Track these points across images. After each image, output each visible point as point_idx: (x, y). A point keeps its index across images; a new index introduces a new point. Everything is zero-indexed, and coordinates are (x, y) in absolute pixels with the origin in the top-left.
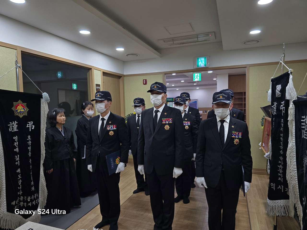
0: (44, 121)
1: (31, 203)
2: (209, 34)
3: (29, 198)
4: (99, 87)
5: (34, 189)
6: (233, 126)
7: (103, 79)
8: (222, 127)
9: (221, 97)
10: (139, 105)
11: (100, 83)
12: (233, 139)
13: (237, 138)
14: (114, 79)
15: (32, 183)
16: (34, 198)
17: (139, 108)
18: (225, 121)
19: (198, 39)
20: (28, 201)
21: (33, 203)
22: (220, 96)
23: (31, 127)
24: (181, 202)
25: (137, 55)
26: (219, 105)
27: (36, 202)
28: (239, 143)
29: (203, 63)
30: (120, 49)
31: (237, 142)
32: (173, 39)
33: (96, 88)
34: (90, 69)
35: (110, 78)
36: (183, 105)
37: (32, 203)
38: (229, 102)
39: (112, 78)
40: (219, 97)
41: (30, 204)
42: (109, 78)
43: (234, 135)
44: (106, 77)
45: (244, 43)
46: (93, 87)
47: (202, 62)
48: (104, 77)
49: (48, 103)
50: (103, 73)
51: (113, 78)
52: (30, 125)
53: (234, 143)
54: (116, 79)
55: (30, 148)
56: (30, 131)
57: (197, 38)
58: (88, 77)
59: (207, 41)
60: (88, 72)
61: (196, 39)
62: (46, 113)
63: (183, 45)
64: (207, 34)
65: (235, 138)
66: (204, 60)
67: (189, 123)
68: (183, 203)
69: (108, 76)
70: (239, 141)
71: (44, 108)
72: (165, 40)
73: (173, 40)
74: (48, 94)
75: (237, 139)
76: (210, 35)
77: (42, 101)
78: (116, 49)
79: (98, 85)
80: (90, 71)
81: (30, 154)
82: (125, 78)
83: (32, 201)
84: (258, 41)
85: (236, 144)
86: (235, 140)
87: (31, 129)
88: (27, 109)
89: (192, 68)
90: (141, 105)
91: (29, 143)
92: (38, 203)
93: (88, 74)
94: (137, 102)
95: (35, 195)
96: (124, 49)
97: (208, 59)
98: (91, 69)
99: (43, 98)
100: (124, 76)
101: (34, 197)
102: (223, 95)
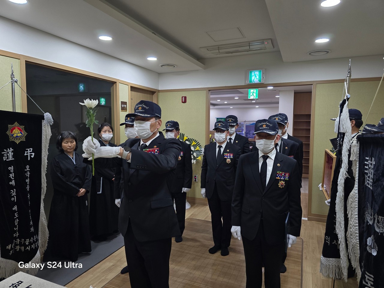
0: (46, 148)
1: (29, 246)
2: (264, 41)
3: (27, 240)
4: (125, 106)
5: (33, 230)
6: (279, 165)
7: (131, 96)
8: (265, 165)
9: (264, 127)
10: (171, 129)
11: (126, 100)
12: (278, 181)
13: (282, 180)
14: (146, 95)
15: (31, 222)
16: (33, 241)
17: (171, 132)
18: (268, 157)
19: (250, 48)
20: (26, 244)
21: (33, 247)
22: (264, 125)
23: (30, 155)
24: (218, 254)
25: (174, 66)
26: (261, 136)
27: (35, 245)
28: (284, 186)
29: (258, 77)
30: (152, 59)
31: (282, 184)
32: (218, 47)
33: (122, 106)
34: (114, 83)
35: (141, 94)
36: (225, 132)
37: (31, 247)
38: (273, 133)
39: (143, 94)
40: (262, 126)
41: (28, 248)
42: (139, 93)
43: (279, 175)
44: (135, 92)
45: (310, 54)
46: (117, 105)
47: (255, 77)
48: (133, 92)
49: (51, 126)
50: (131, 87)
51: (145, 93)
52: (29, 153)
53: (279, 186)
54: (148, 95)
55: (29, 181)
56: (29, 159)
57: (249, 46)
58: (111, 92)
59: (263, 50)
60: (112, 86)
61: (248, 48)
62: (49, 138)
63: (232, 54)
64: (262, 41)
65: (281, 179)
66: (258, 75)
67: (232, 155)
68: (220, 255)
69: (138, 92)
70: (285, 183)
71: (46, 132)
72: (208, 48)
73: (219, 49)
74: (51, 116)
75: (282, 182)
76: (266, 43)
77: (44, 123)
78: (147, 58)
79: (124, 103)
80: (114, 85)
81: (28, 188)
82: (160, 94)
83: (30, 244)
84: (328, 52)
85: (281, 188)
86: (280, 182)
87: (30, 157)
88: (25, 133)
89: (243, 84)
90: (174, 129)
91: (28, 175)
92: (38, 246)
93: (111, 88)
94: (169, 125)
95: (35, 237)
96: (157, 59)
97: (264, 74)
98: (116, 82)
99: (45, 119)
100: (159, 91)
101: (33, 239)
102: (267, 123)
